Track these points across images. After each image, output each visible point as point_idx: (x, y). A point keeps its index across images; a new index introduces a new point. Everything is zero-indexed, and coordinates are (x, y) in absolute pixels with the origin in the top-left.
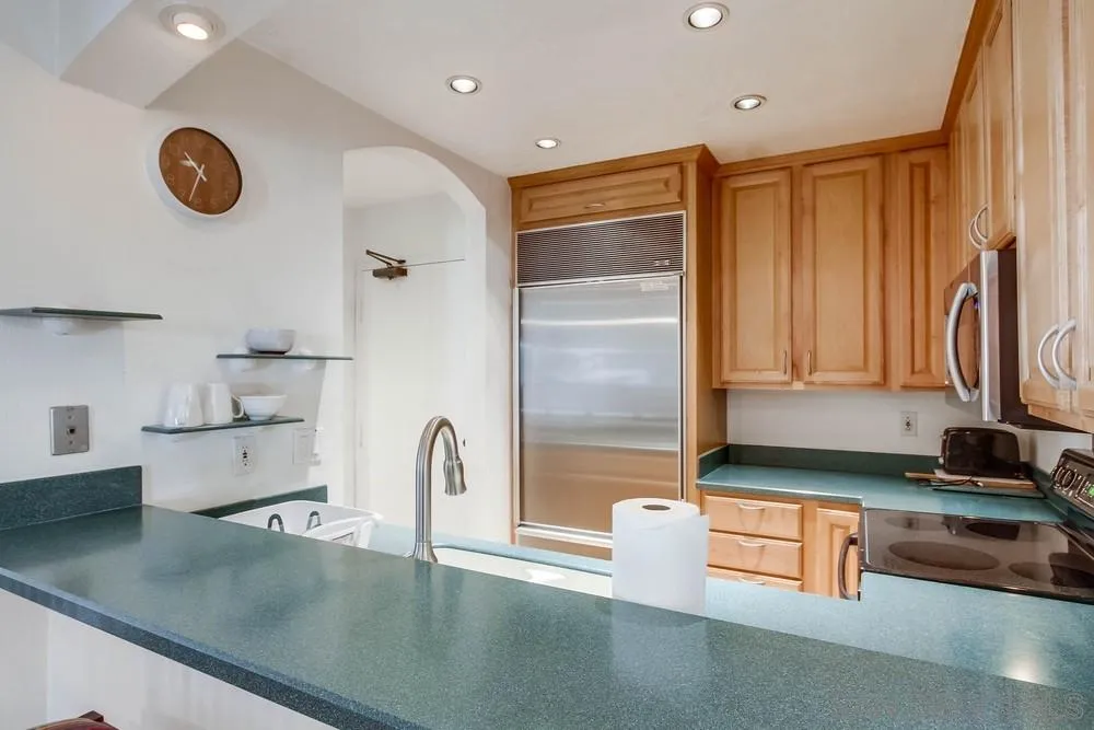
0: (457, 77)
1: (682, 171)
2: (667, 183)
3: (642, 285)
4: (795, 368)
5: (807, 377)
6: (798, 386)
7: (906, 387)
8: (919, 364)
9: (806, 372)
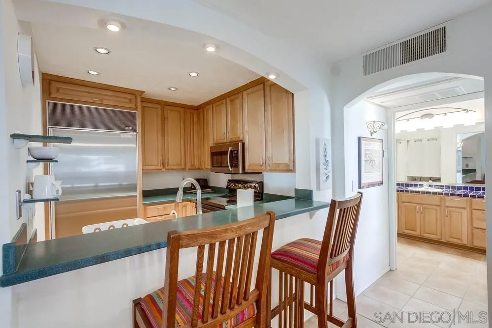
0: (100, 48)
1: (136, 97)
2: (130, 100)
3: (121, 135)
4: (164, 165)
5: (167, 168)
6: (164, 170)
7: (190, 169)
8: (192, 164)
9: (166, 166)
